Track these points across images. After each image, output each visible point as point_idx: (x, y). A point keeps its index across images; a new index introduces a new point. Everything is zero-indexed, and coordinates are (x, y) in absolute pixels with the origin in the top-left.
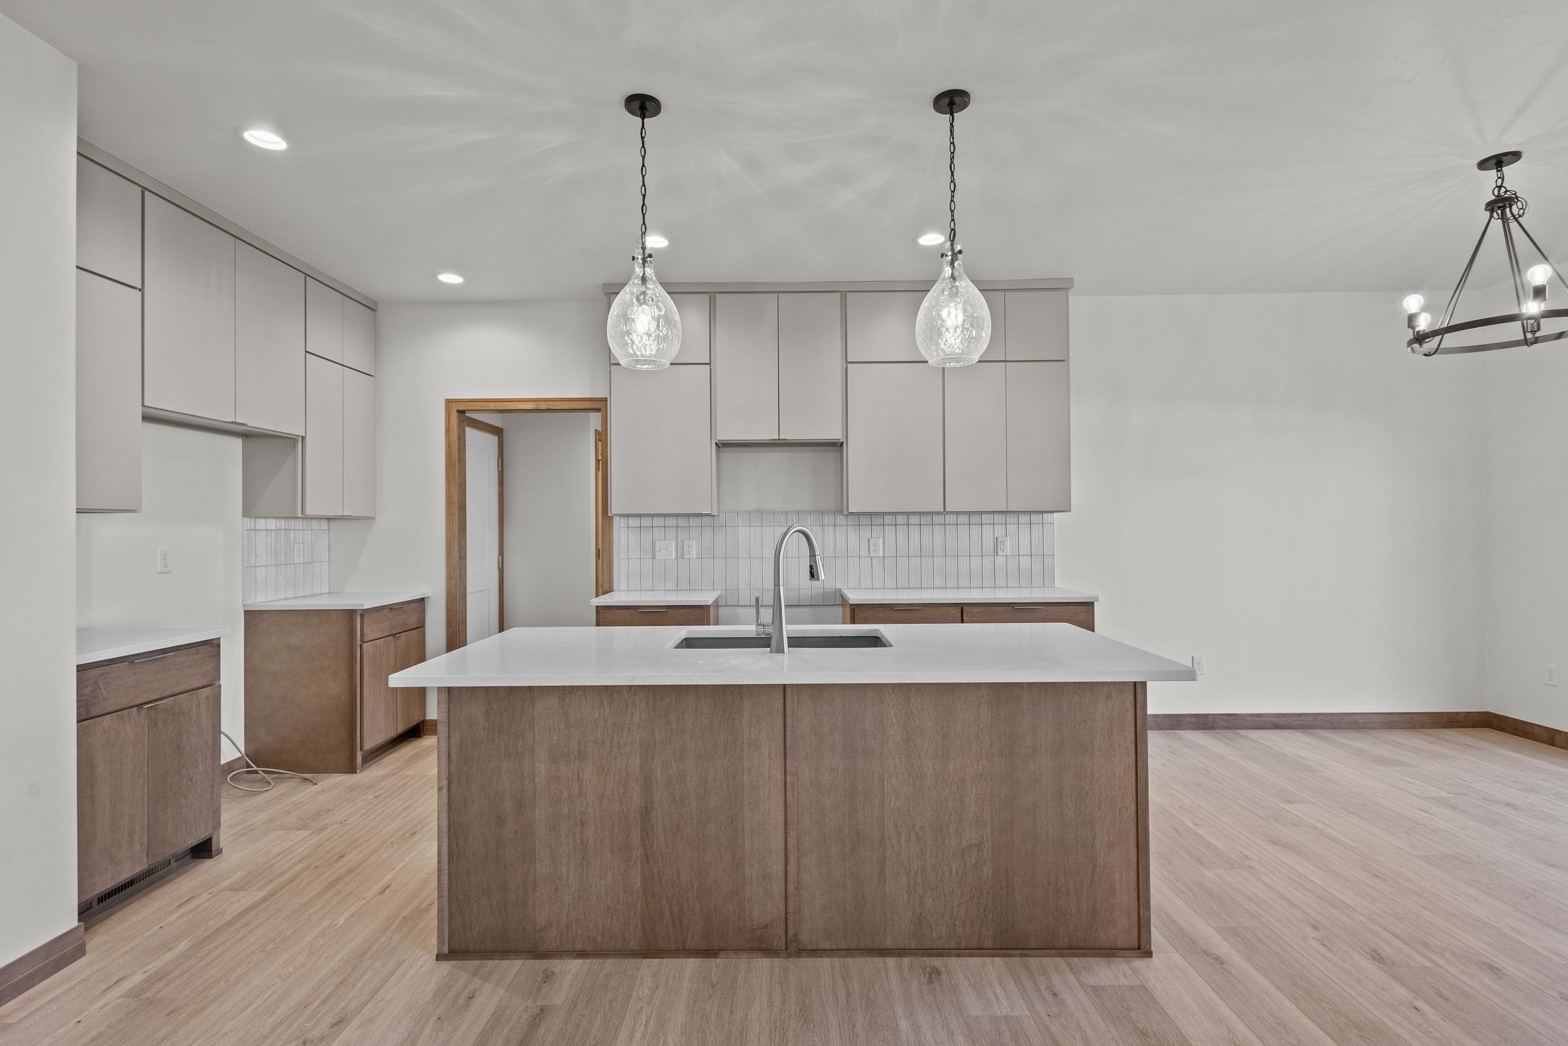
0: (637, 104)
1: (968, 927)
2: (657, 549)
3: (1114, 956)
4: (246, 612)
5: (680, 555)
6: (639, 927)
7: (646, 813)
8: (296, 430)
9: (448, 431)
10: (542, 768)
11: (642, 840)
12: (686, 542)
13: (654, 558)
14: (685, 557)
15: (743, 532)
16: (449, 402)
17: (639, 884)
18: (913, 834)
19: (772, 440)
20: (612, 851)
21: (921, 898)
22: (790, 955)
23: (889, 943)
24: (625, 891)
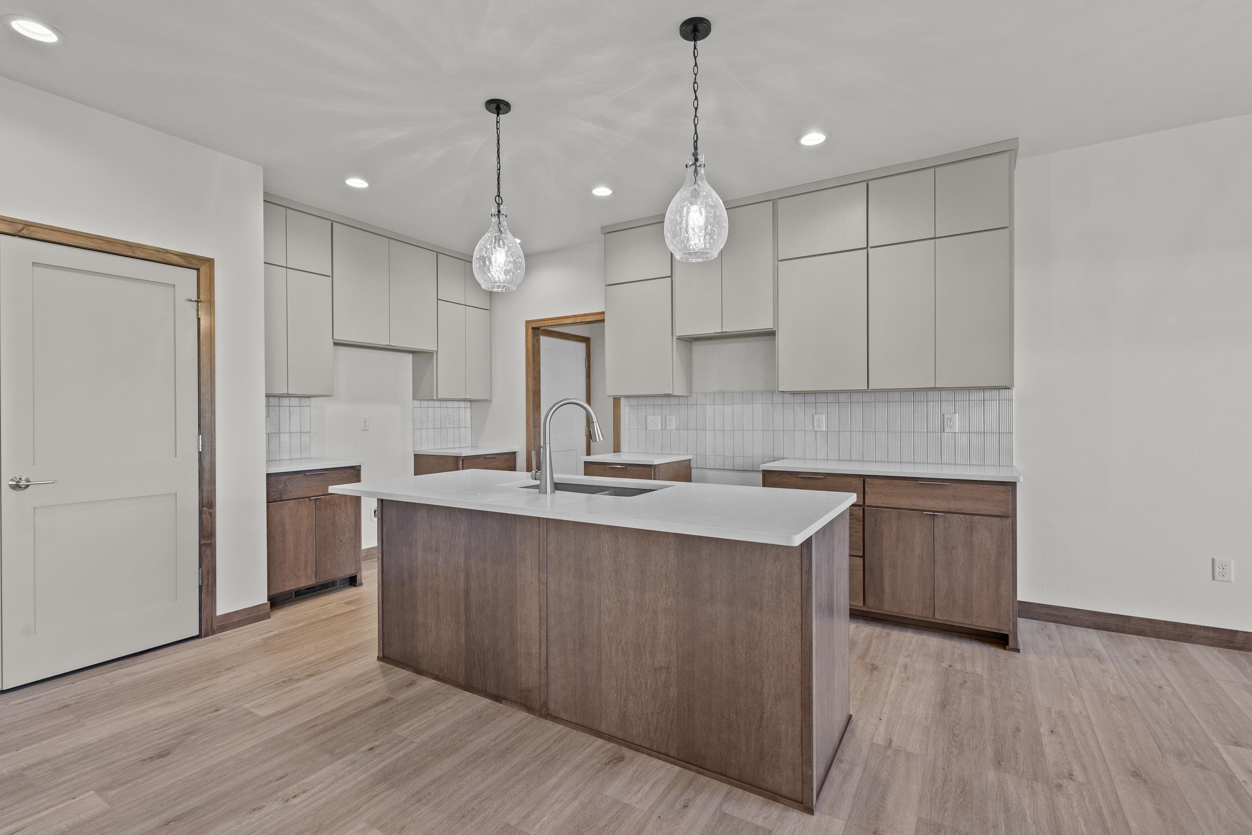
0: (494, 105)
1: (658, 734)
2: (648, 422)
3: (776, 800)
4: (415, 455)
5: (664, 427)
6: (464, 669)
7: (467, 593)
8: (433, 348)
9: (527, 342)
10: (420, 555)
11: (465, 611)
12: (667, 417)
13: (646, 429)
14: (668, 428)
15: (709, 409)
16: (527, 322)
17: (463, 641)
18: (620, 647)
19: (716, 333)
20: (451, 615)
21: (626, 700)
22: (541, 716)
23: (603, 728)
24: (457, 644)
